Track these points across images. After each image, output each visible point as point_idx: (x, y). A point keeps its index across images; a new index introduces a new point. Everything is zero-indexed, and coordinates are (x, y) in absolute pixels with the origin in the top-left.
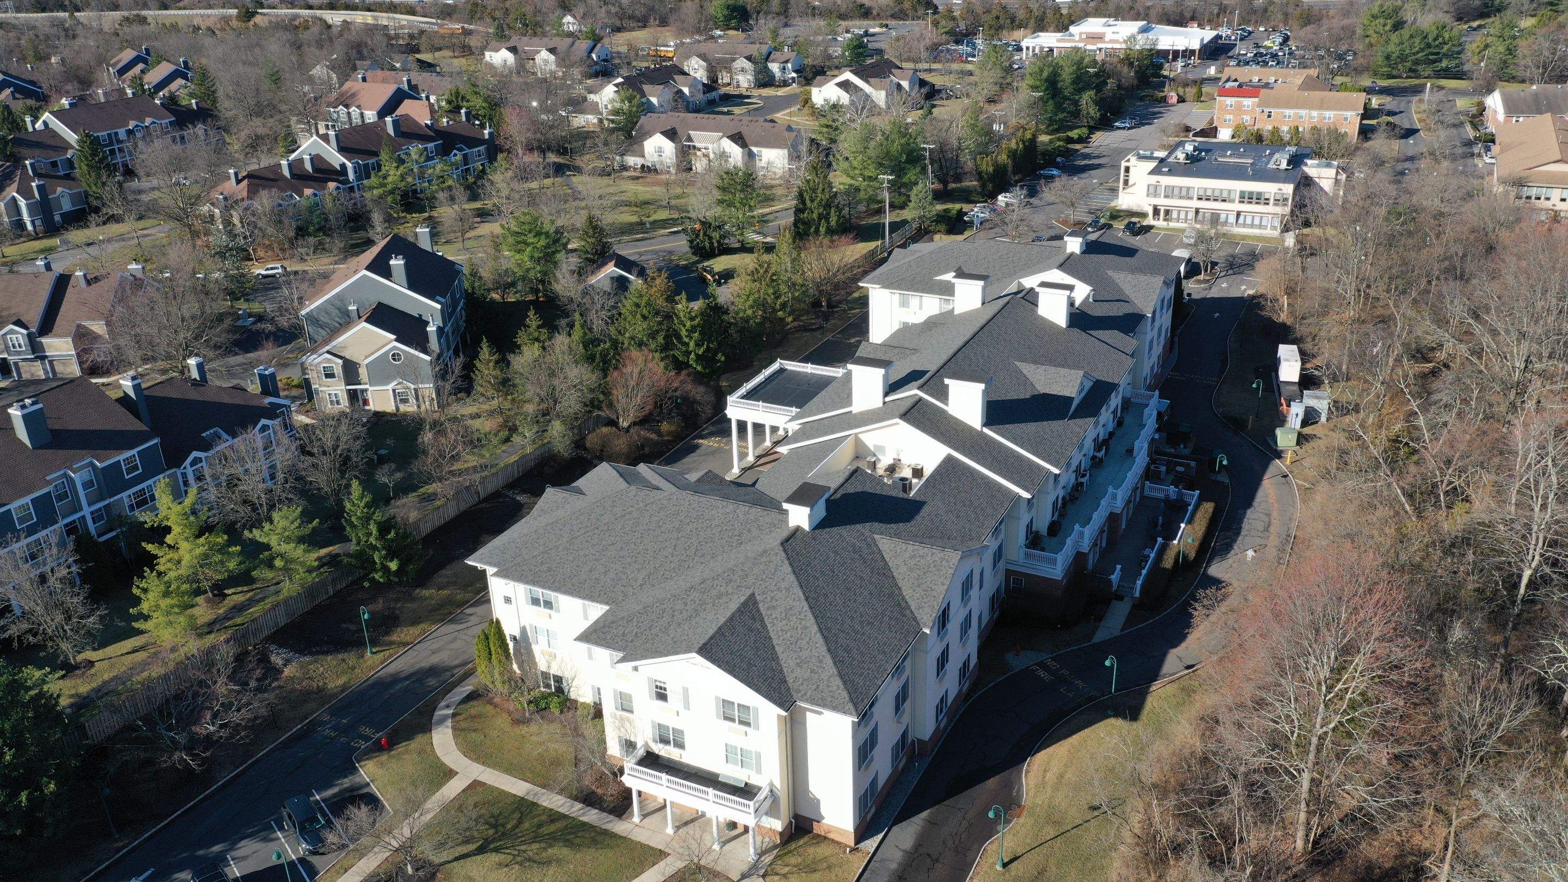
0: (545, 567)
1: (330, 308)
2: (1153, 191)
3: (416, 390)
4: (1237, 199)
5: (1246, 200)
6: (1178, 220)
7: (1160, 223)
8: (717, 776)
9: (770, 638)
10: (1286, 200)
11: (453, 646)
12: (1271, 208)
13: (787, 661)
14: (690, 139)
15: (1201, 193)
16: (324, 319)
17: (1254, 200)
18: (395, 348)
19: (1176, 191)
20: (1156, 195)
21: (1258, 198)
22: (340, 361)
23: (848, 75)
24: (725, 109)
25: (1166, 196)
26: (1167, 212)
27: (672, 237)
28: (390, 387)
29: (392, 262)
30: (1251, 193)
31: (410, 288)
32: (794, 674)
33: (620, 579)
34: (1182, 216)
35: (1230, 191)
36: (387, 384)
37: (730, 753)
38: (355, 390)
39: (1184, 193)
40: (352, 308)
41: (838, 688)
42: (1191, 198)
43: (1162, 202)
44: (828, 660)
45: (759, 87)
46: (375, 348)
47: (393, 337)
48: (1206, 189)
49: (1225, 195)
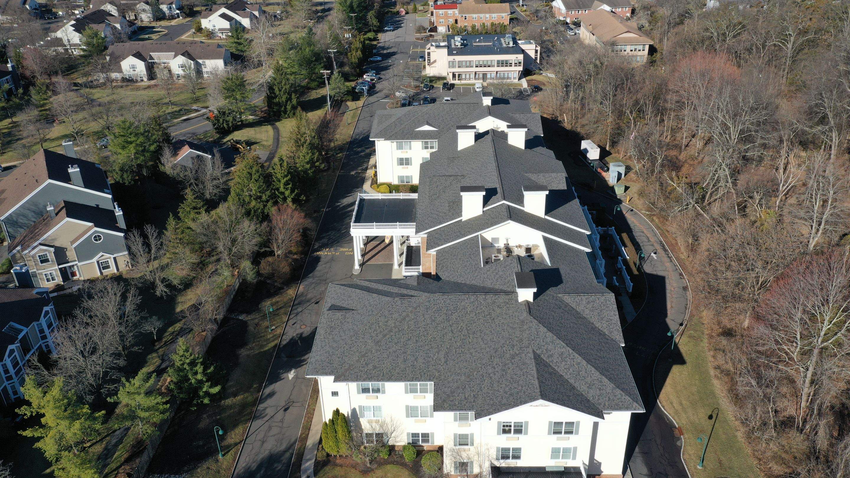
0: (370, 367)
1: (27, 212)
2: (452, 64)
3: (115, 259)
4: (496, 65)
5: (500, 65)
6: (465, 79)
7: (456, 82)
8: (544, 468)
9: (562, 376)
10: (520, 63)
11: (272, 433)
12: (513, 68)
13: (582, 387)
14: (151, 58)
15: (477, 63)
16: (22, 220)
17: (505, 65)
18: (96, 232)
19: (464, 64)
20: (453, 67)
21: (505, 63)
22: (52, 249)
23: (223, 10)
24: (147, 36)
25: (459, 67)
26: (459, 75)
27: (185, 124)
28: (95, 260)
29: (70, 170)
30: (502, 61)
31: (86, 187)
32: (591, 394)
33: (428, 362)
34: (468, 76)
35: (492, 61)
36: (92, 258)
37: (555, 453)
38: (65, 268)
39: (468, 64)
40: (50, 208)
41: (622, 396)
42: (472, 67)
43: (457, 70)
44: (605, 380)
45: (157, 20)
46: (77, 234)
47: (90, 224)
48: (479, 61)
49: (489, 63)
